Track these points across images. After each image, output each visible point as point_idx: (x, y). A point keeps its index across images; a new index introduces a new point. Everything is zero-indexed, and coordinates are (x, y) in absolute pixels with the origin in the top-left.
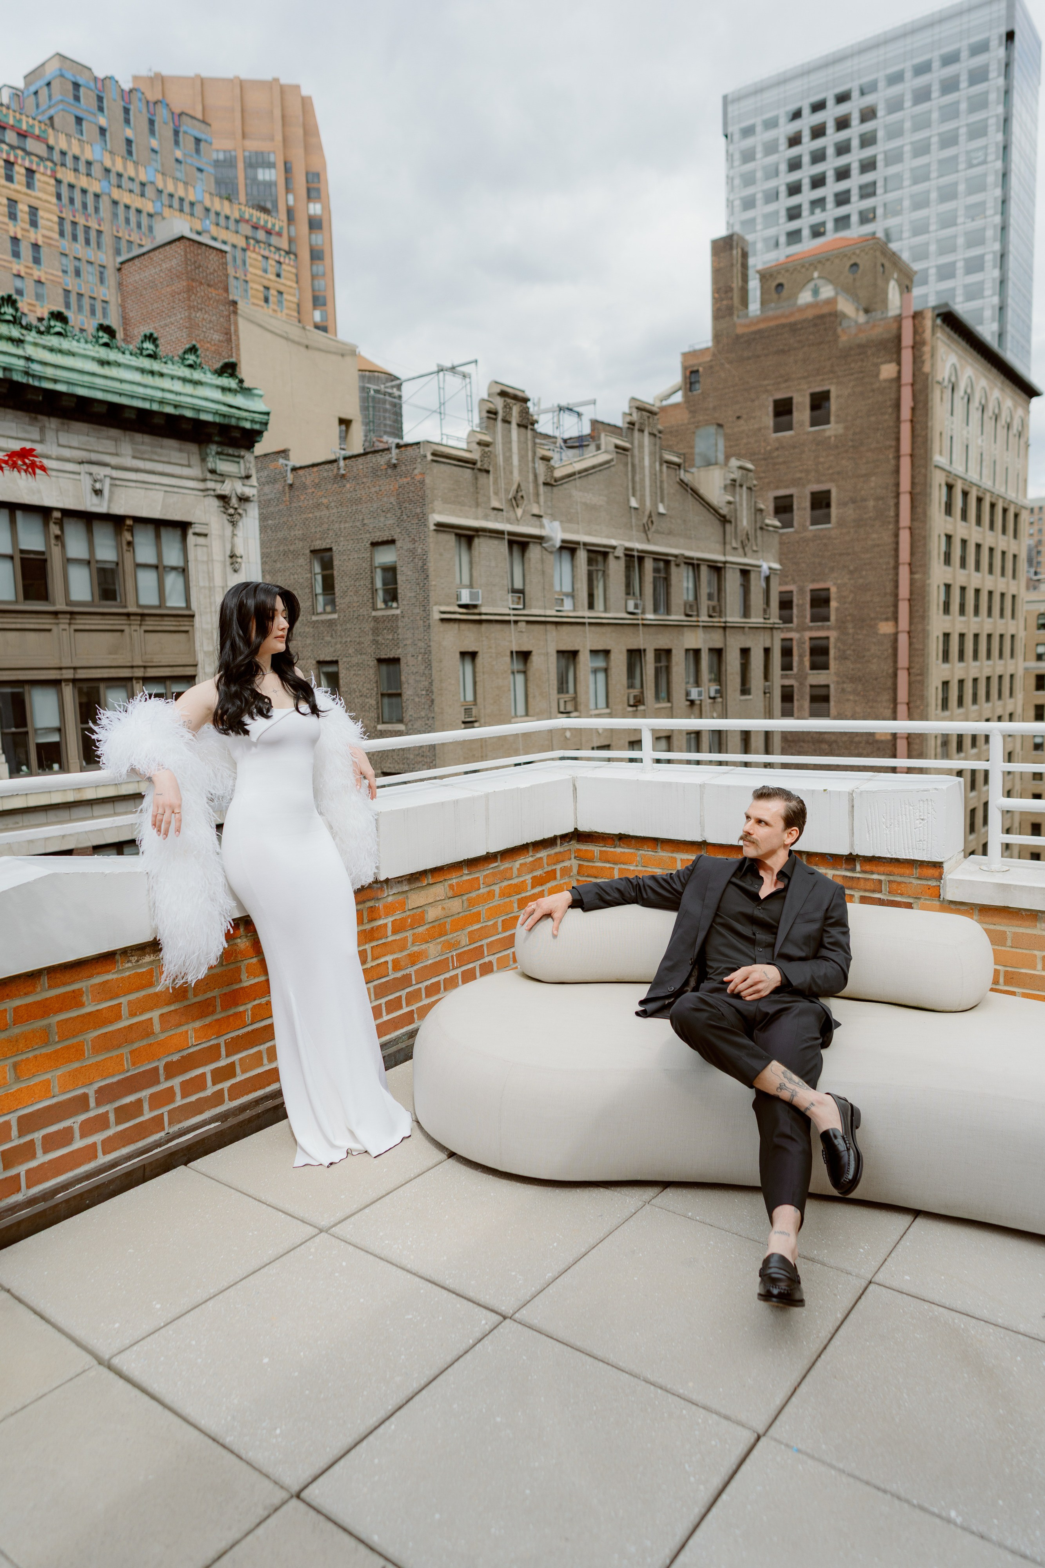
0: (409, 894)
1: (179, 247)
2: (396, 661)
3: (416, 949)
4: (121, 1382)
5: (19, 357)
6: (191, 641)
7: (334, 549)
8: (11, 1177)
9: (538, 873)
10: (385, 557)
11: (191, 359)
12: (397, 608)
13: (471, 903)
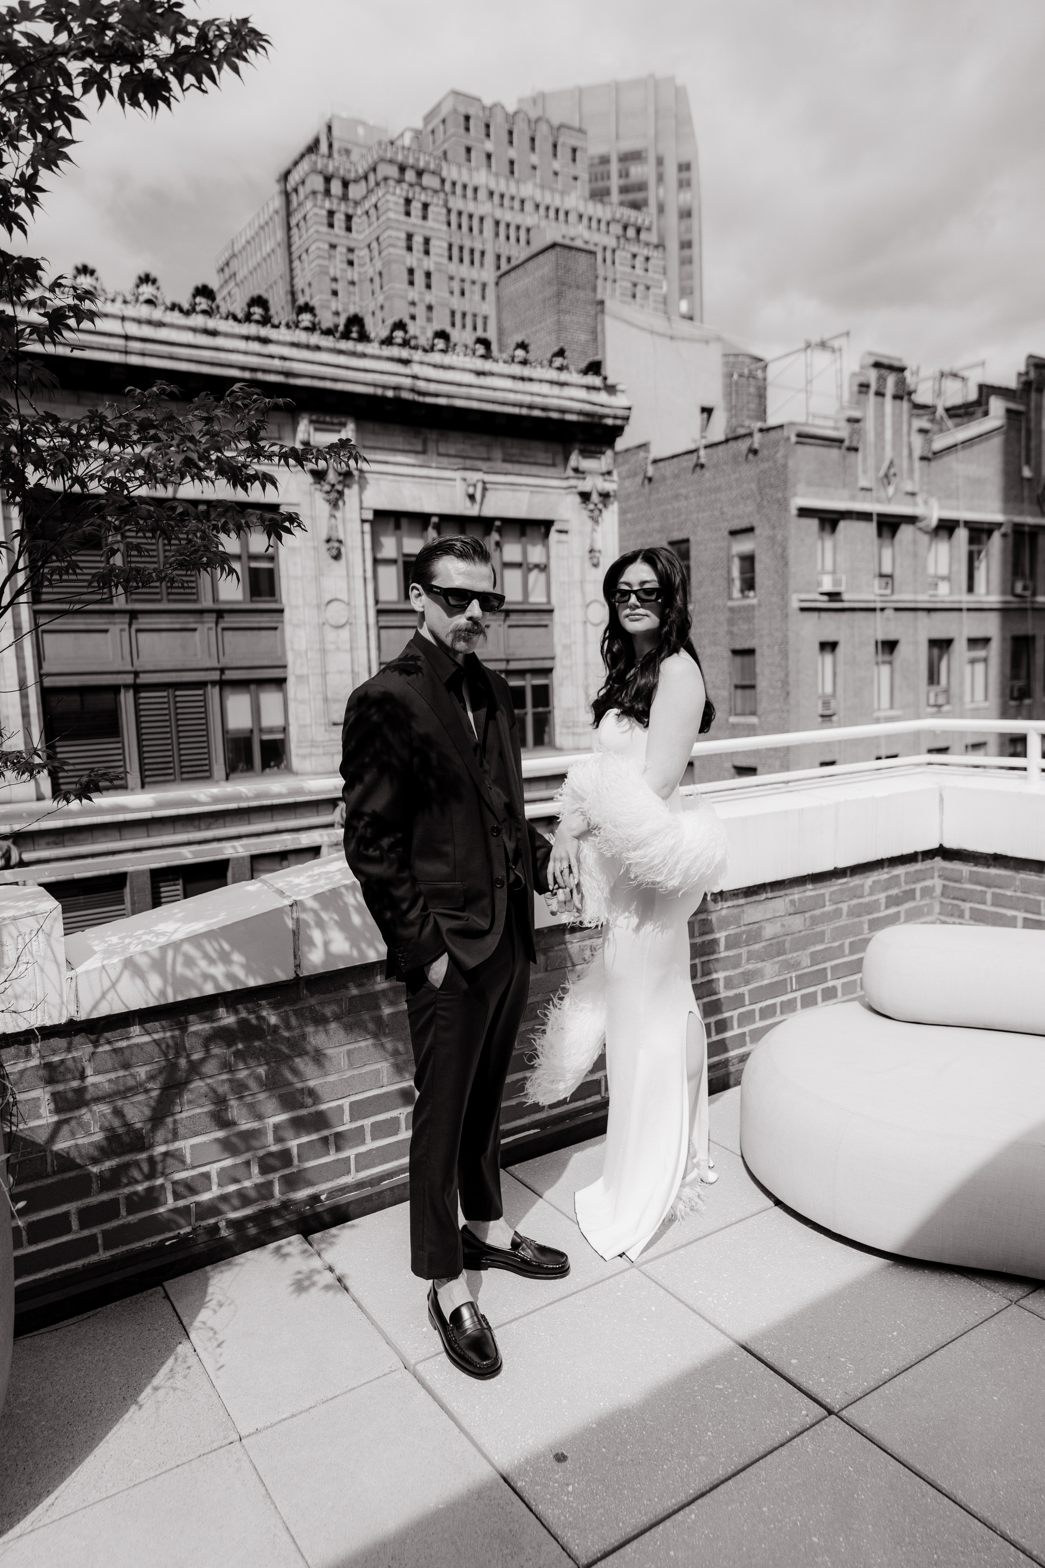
0: (745, 908)
1: (551, 255)
2: (750, 652)
3: (750, 967)
4: (423, 1392)
5: (407, 376)
6: (551, 635)
7: (692, 539)
8: (343, 1159)
9: (894, 892)
10: (744, 546)
11: (558, 361)
12: (755, 597)
13: (815, 921)
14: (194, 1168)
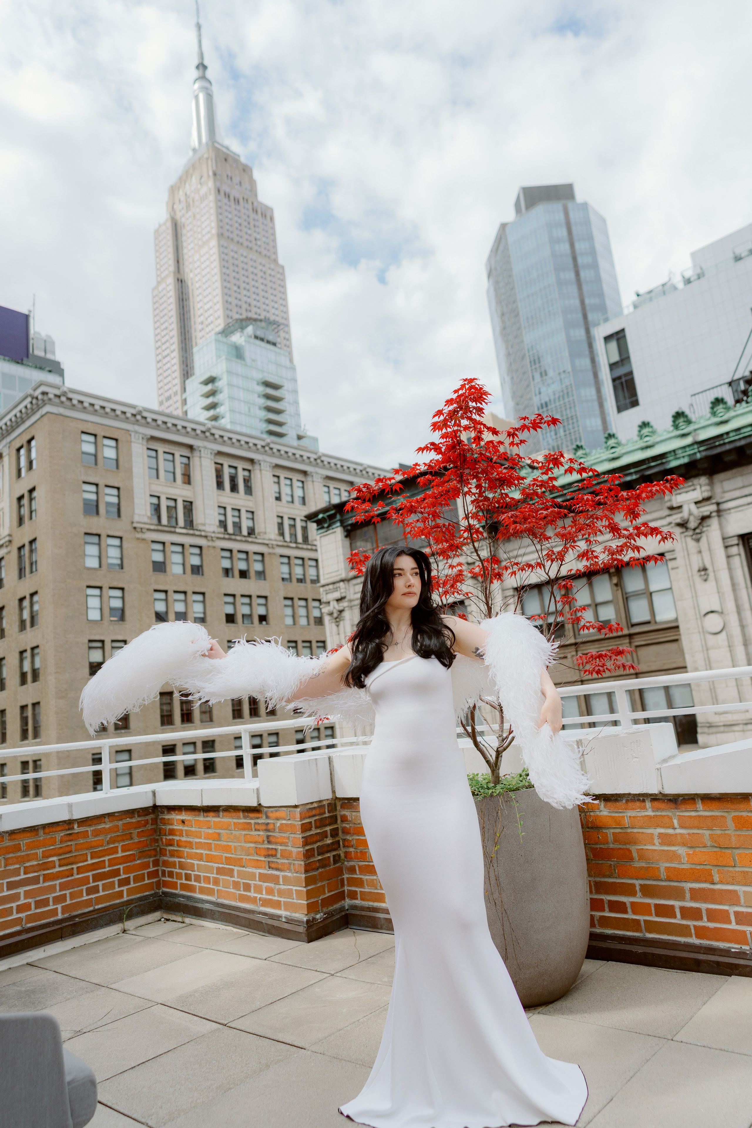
14: (747, 906)
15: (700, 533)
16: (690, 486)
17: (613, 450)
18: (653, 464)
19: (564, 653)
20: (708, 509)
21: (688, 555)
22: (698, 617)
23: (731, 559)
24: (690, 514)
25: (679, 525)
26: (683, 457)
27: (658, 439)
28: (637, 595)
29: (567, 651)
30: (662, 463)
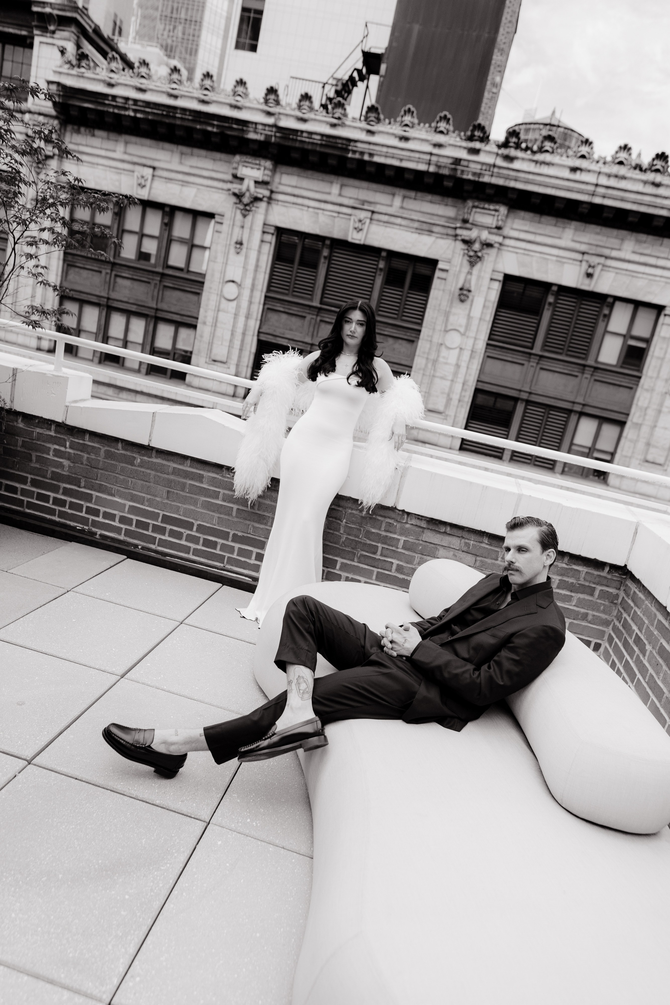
0: (426, 531)
8: (154, 537)
14: (95, 505)
15: (249, 211)
16: (256, 164)
17: (206, 92)
18: (235, 126)
19: (100, 268)
20: (263, 192)
21: (233, 225)
22: (221, 281)
23: (264, 244)
24: (248, 190)
25: (235, 194)
26: (261, 134)
27: (248, 104)
28: (182, 241)
29: (103, 266)
30: (242, 130)
